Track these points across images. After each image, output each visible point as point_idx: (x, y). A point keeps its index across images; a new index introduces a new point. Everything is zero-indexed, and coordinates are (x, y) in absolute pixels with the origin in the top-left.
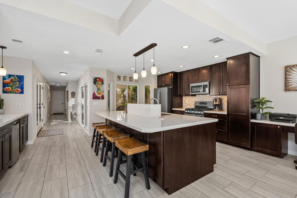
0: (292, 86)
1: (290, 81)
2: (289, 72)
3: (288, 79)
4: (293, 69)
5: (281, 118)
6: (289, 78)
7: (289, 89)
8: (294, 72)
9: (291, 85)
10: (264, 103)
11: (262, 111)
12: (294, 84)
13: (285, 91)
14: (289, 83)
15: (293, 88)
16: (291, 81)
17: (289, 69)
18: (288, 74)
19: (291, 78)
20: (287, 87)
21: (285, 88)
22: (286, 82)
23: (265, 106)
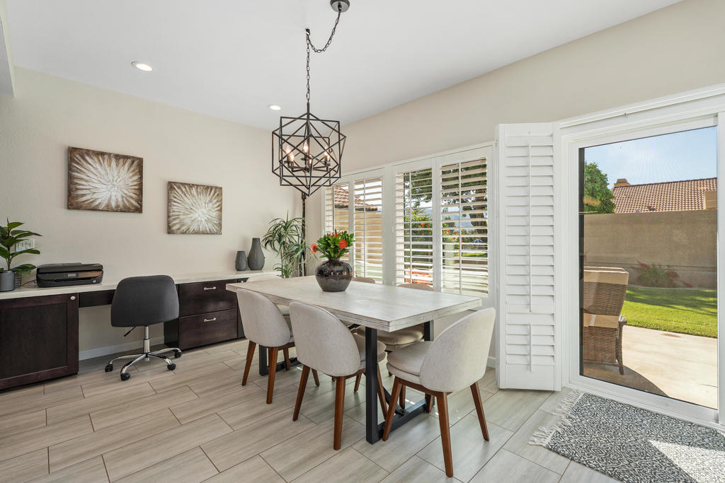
0: (84, 198)
1: (80, 185)
2: (78, 164)
3: (76, 181)
4: (87, 158)
5: (70, 275)
6: (77, 178)
7: (77, 203)
8: (89, 166)
9: (83, 195)
10: (15, 241)
11: (9, 264)
12: (89, 194)
13: (69, 208)
14: (77, 189)
15: (86, 202)
16: (83, 185)
17: (78, 156)
18: (75, 169)
19: (82, 179)
20: (73, 198)
21: (68, 201)
22: (72, 186)
23: (20, 247)
